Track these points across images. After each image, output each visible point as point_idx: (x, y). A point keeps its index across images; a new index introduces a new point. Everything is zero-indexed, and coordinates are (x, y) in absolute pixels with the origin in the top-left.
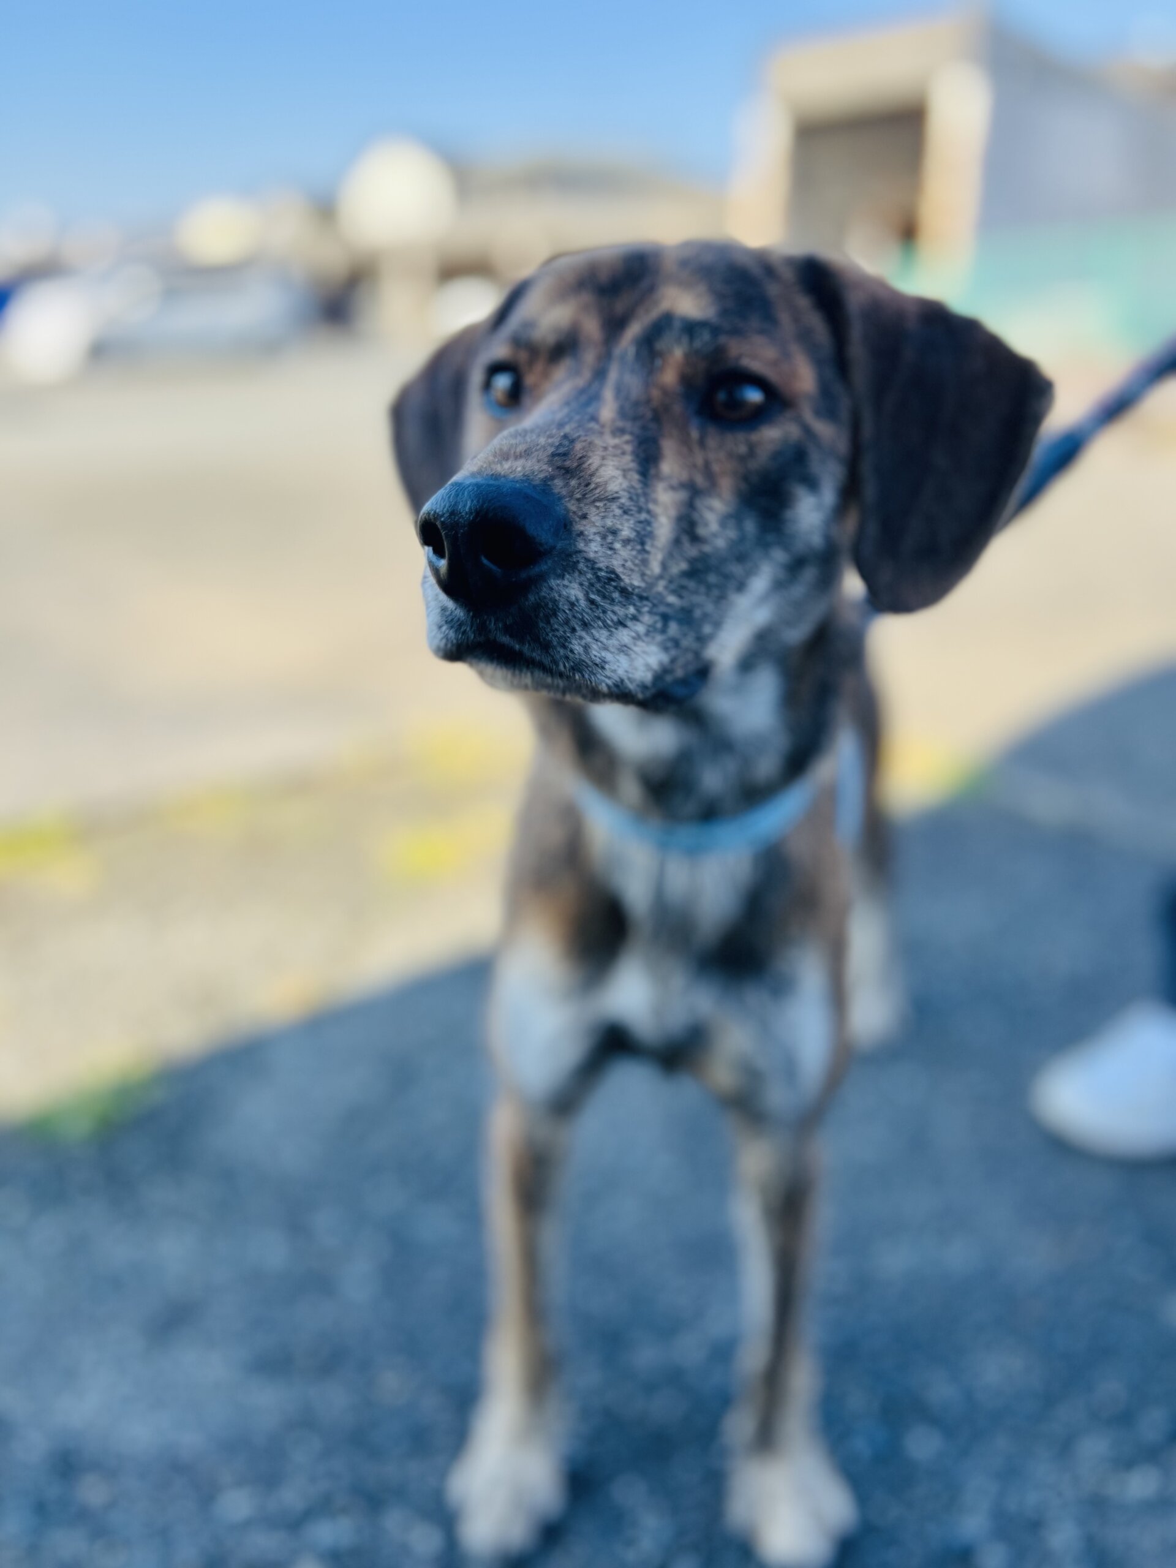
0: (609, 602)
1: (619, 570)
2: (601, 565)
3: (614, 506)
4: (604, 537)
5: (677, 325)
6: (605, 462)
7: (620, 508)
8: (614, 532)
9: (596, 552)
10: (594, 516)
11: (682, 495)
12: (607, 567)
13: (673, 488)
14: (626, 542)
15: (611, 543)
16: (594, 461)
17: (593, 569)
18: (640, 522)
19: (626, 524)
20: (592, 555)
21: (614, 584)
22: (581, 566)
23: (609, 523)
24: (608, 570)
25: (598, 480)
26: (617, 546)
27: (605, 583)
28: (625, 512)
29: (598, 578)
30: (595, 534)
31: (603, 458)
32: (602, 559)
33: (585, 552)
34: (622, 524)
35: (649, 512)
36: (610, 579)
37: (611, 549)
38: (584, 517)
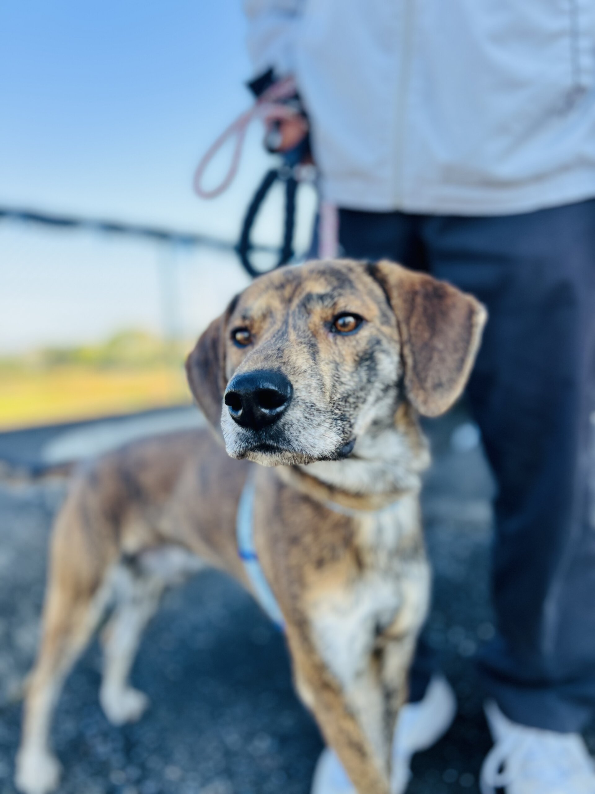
0: (312, 416)
1: (315, 401)
2: (308, 401)
3: (306, 374)
4: (306, 389)
5: (315, 297)
6: (298, 357)
7: (309, 375)
8: (310, 386)
9: (304, 396)
10: (300, 381)
11: (332, 366)
12: (310, 401)
13: (327, 364)
14: (315, 388)
15: (309, 391)
16: (294, 358)
17: (305, 403)
18: (318, 380)
19: (313, 381)
20: (303, 398)
21: (313, 408)
22: (300, 403)
23: (306, 382)
24: (310, 402)
25: (298, 365)
26: (312, 391)
27: (310, 408)
28: (312, 376)
29: (307, 406)
30: (303, 388)
31: (297, 356)
32: (307, 398)
33: (300, 396)
34: (312, 382)
35: (320, 375)
36: (312, 406)
37: (310, 393)
38: (297, 381)
